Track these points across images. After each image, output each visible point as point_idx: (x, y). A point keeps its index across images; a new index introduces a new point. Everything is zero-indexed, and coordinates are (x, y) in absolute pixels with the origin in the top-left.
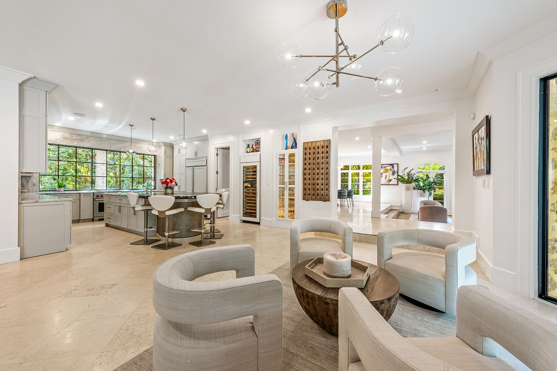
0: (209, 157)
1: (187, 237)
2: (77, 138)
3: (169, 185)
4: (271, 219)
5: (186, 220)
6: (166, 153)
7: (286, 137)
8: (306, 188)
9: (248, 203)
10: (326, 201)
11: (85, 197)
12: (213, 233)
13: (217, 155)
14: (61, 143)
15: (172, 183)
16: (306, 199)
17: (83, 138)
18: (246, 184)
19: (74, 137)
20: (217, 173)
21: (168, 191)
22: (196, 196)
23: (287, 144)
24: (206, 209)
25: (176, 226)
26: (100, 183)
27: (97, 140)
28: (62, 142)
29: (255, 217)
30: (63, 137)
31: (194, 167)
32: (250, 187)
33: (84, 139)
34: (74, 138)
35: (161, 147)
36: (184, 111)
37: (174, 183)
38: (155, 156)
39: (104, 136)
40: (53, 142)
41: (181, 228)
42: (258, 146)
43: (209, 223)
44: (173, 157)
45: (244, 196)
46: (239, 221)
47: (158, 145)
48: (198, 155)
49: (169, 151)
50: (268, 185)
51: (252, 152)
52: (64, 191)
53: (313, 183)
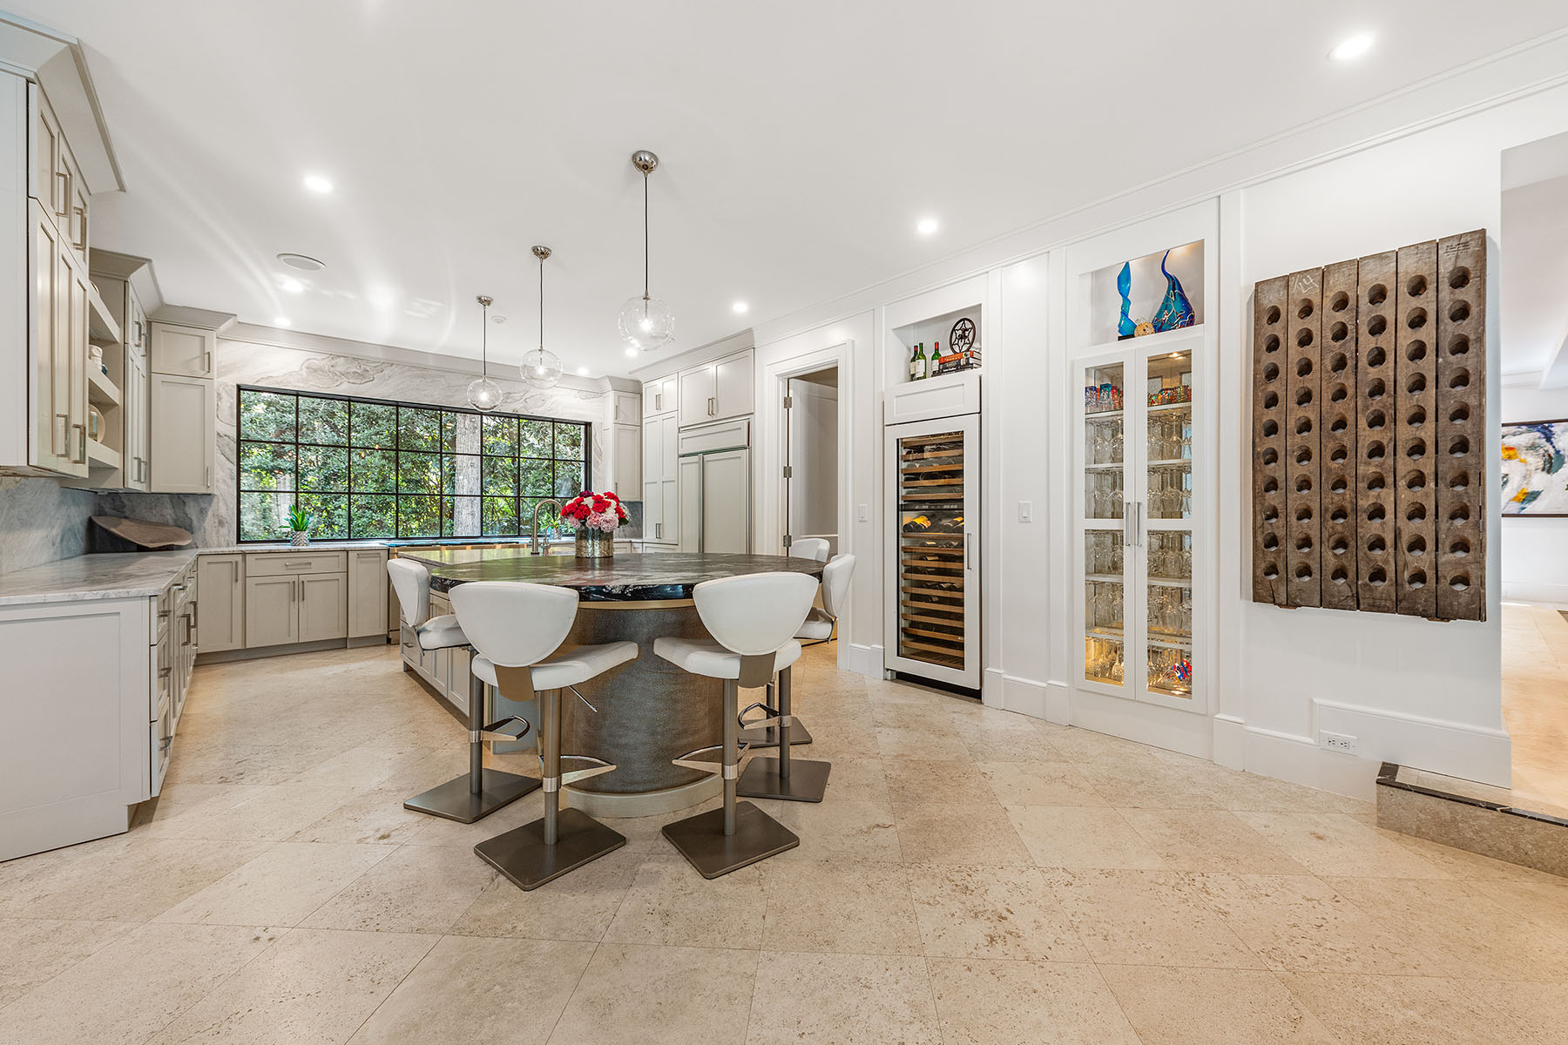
0: (757, 414)
1: (654, 786)
2: (349, 371)
3: (593, 520)
4: (1044, 685)
5: (650, 704)
6: (621, 415)
7: (1124, 278)
8: (1280, 533)
9: (915, 597)
10: (1448, 620)
11: (361, 562)
12: (781, 745)
13: (787, 403)
14: (302, 385)
15: (604, 511)
16: (1283, 599)
17: (368, 369)
18: (908, 517)
19: (342, 366)
20: (787, 472)
21: (590, 550)
22: (692, 586)
23: (1124, 313)
24: (744, 660)
25: (604, 732)
26: (464, 517)
27: (408, 374)
28: (303, 382)
29: (959, 663)
30: (308, 368)
31: (706, 453)
32: (926, 530)
33: (371, 373)
34: (339, 370)
35: (606, 395)
36: (646, 168)
37: (610, 513)
38: (588, 425)
39: (431, 363)
40: (277, 383)
41: (624, 741)
42: (965, 348)
43: (761, 706)
44: (641, 426)
45: (903, 569)
46: (880, 673)
47: (593, 388)
48: (717, 411)
49: (628, 405)
50: (1025, 520)
51: (935, 374)
52: (311, 541)
53: (1332, 508)
